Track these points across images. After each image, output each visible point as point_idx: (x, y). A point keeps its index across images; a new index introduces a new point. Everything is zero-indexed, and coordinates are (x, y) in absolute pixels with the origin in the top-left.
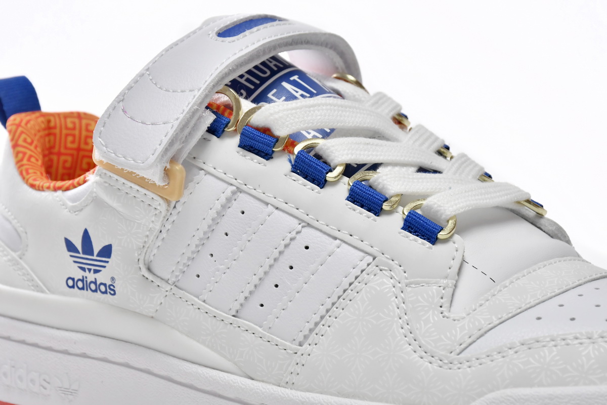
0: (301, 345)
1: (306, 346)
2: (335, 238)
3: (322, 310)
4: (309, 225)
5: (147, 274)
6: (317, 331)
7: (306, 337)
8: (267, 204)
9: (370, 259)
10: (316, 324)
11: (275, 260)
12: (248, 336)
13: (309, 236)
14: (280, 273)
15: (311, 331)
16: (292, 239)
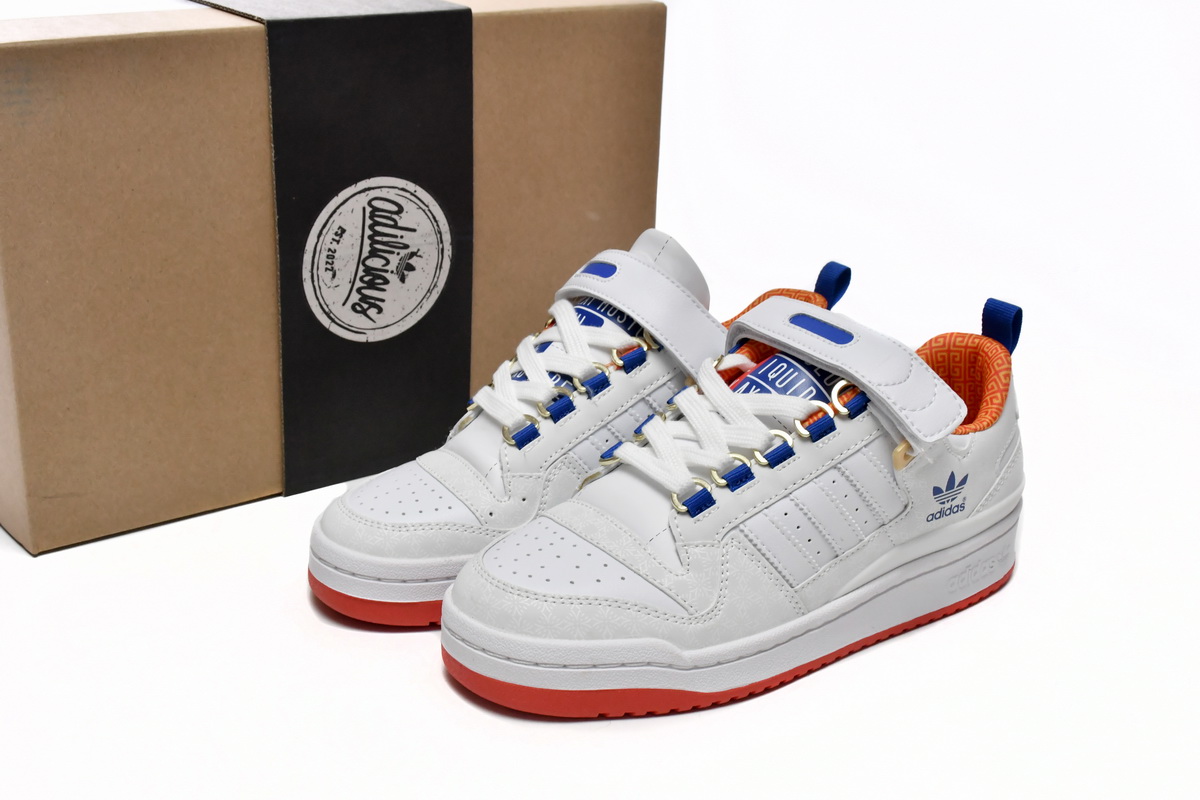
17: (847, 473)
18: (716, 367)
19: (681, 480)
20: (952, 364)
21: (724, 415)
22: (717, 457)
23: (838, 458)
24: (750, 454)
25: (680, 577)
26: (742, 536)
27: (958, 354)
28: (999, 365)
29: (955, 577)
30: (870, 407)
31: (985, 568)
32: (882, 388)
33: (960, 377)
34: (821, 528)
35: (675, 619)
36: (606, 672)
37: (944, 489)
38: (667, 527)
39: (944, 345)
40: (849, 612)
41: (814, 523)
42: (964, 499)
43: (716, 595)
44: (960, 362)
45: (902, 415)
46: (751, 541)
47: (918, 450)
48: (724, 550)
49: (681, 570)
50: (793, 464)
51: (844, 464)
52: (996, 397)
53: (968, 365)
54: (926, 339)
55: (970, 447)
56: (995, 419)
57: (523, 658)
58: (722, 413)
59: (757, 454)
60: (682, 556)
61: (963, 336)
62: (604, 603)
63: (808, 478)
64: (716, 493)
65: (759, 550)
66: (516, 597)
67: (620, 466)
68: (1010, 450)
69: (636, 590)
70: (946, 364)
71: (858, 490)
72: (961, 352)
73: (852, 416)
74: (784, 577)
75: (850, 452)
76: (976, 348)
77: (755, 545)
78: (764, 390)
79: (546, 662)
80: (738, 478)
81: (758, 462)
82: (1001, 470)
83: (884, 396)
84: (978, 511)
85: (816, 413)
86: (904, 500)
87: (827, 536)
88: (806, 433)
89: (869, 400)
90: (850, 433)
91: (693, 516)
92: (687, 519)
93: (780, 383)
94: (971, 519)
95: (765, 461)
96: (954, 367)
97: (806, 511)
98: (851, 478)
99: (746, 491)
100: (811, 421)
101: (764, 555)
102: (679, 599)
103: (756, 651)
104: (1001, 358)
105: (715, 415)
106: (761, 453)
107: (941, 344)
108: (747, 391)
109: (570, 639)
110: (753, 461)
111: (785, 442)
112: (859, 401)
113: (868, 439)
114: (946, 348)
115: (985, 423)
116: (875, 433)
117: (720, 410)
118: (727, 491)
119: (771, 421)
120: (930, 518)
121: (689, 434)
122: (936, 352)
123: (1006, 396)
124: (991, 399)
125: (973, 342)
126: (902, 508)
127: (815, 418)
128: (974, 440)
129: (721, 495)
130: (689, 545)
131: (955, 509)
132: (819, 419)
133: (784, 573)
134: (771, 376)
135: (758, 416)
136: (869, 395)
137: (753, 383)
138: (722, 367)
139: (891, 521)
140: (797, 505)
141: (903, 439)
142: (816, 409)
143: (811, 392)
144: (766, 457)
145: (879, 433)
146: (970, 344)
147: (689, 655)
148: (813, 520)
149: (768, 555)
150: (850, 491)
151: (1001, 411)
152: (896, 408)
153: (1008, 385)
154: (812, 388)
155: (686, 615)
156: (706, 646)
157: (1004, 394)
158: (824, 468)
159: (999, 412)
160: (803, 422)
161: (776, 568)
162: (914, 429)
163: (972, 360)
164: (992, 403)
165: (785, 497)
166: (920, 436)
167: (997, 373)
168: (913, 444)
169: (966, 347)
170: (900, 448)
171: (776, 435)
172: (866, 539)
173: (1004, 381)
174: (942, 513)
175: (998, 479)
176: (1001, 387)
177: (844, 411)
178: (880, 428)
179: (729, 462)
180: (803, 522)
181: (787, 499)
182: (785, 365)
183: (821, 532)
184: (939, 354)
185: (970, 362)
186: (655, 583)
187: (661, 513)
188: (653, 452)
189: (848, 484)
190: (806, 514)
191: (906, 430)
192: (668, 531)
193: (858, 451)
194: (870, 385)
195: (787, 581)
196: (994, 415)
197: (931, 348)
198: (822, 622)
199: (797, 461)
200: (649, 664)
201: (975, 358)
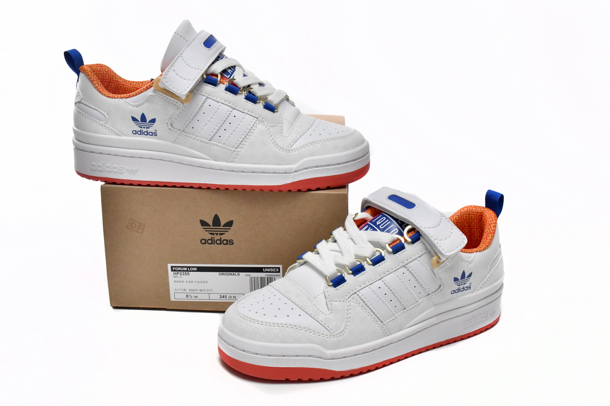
0: (236, 148)
1: (238, 149)
2: (244, 113)
3: (243, 137)
4: (234, 109)
5: (171, 128)
6: (242, 143)
7: (238, 146)
8: (219, 102)
9: (256, 119)
10: (242, 141)
11: (225, 121)
12: (215, 147)
13: (235, 112)
14: (226, 125)
15: (240, 144)
16: (230, 114)
17: (410, 269)
18: (353, 218)
19: (331, 270)
20: (470, 220)
21: (354, 240)
22: (349, 260)
23: (406, 262)
24: (365, 259)
25: (327, 316)
26: (358, 297)
27: (473, 216)
28: (491, 221)
29: (467, 321)
30: (421, 238)
31: (483, 317)
32: (427, 229)
33: (474, 227)
34: (396, 295)
35: (323, 335)
36: (289, 359)
37: (460, 279)
38: (323, 292)
39: (467, 212)
40: (411, 335)
41: (393, 293)
42: (471, 284)
43: (344, 325)
44: (474, 219)
45: (435, 242)
46: (362, 300)
47: (443, 259)
48: (349, 304)
49: (327, 312)
50: (384, 264)
51: (409, 265)
52: (489, 236)
53: (478, 221)
54: (459, 209)
55: (473, 259)
56: (487, 246)
57: (250, 351)
58: (353, 239)
59: (368, 259)
60: (328, 306)
61: (476, 207)
62: (290, 326)
63: (391, 271)
64: (347, 277)
65: (366, 304)
66: (249, 322)
67: (305, 263)
68: (495, 262)
69: (306, 321)
70: (468, 220)
71: (415, 278)
72: (474, 215)
73: (413, 242)
74: (378, 318)
75: (412, 259)
76: (482, 213)
77: (364, 302)
78: (374, 230)
79: (260, 353)
80: (358, 270)
81: (368, 263)
82: (490, 271)
83: (427, 233)
84: (478, 290)
85: (396, 241)
86: (439, 283)
87: (400, 299)
88: (390, 250)
89: (421, 235)
90: (412, 250)
91: (335, 287)
92: (332, 289)
93: (382, 227)
94: (474, 294)
95: (371, 263)
96: (471, 222)
97: (389, 287)
98: (412, 272)
99: (361, 276)
100: (394, 244)
101: (368, 307)
102: (326, 326)
103: (363, 352)
104: (492, 218)
105: (350, 241)
106: (369, 259)
107: (466, 211)
108: (367, 229)
109: (272, 342)
110: (365, 262)
111: (381, 254)
112: (416, 235)
113: (421, 253)
114: (468, 213)
115: (482, 248)
116: (424, 251)
117: (353, 238)
118: (352, 276)
119: (375, 244)
120: (453, 292)
121: (338, 249)
122: (463, 215)
123: (494, 236)
124: (486, 237)
125: (480, 210)
126: (438, 287)
127: (396, 243)
128: (474, 256)
129: (349, 277)
130: (332, 301)
131: (466, 289)
132: (397, 243)
133: (378, 315)
134: (378, 223)
135: (370, 242)
136: (420, 233)
137: (370, 226)
138: (356, 218)
139: (433, 293)
140: (385, 284)
141: (436, 254)
142: (396, 239)
143: (396, 231)
144: (371, 261)
145: (426, 251)
146: (479, 211)
147: (329, 353)
148: (393, 291)
149: (370, 307)
150: (412, 278)
151: (491, 243)
152: (432, 239)
153: (495, 230)
154: (396, 229)
155: (329, 334)
156: (338, 349)
157: (492, 234)
158: (399, 267)
159: (490, 243)
160: (389, 245)
161: (374, 313)
162: (441, 249)
163: (480, 218)
164: (487, 239)
165: (380, 279)
166: (443, 252)
167: (490, 225)
168: (440, 256)
169: (477, 212)
170: (435, 258)
171: (378, 251)
172: (420, 301)
173: (493, 229)
174: (459, 290)
175: (489, 275)
176: (491, 232)
177: (409, 240)
178: (427, 248)
179: (354, 263)
180: (388, 292)
181: (381, 281)
182: (385, 218)
183: (396, 297)
184: (464, 216)
185: (479, 220)
186: (315, 318)
187: (321, 285)
188: (320, 256)
189: (410, 274)
190: (389, 288)
191: (437, 250)
192: (323, 294)
193: (416, 259)
194: (421, 228)
195: (380, 319)
196: (487, 244)
197: (461, 213)
198: (397, 340)
199: (386, 263)
200: (310, 356)
201: (482, 218)
